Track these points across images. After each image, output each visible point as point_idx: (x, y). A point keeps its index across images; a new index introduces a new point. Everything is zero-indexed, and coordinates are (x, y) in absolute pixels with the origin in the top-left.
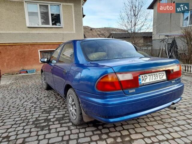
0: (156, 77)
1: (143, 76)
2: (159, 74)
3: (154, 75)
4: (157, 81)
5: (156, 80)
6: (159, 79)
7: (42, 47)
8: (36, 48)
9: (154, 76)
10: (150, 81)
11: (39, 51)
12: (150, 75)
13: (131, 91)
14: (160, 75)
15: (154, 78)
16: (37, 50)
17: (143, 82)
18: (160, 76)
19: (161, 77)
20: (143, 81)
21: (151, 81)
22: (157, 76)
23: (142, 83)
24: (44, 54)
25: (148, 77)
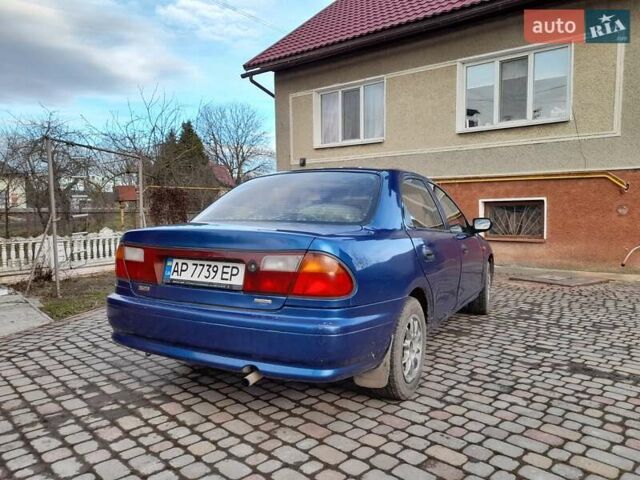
0: (213, 274)
1: (180, 262)
2: (224, 267)
3: (210, 266)
4: (212, 284)
5: (209, 280)
6: (217, 280)
7: (490, 189)
8: (475, 194)
9: (206, 268)
10: (192, 279)
11: (480, 201)
12: (196, 265)
13: (141, 288)
14: (226, 270)
15: (206, 273)
16: (475, 199)
17: (175, 276)
18: (223, 273)
19: (225, 276)
20: (175, 274)
21: (195, 278)
22: (216, 272)
23: (172, 277)
24: (499, 213)
25: (191, 268)
